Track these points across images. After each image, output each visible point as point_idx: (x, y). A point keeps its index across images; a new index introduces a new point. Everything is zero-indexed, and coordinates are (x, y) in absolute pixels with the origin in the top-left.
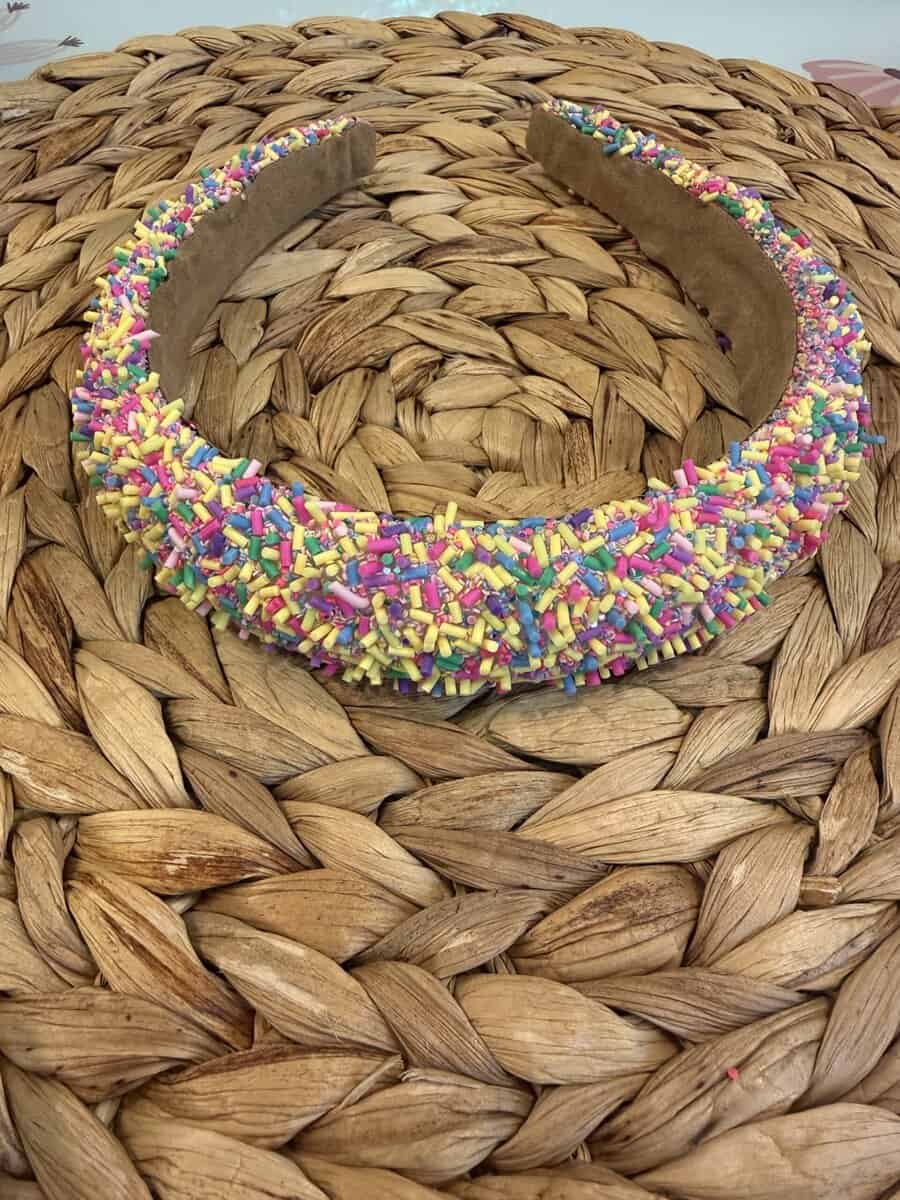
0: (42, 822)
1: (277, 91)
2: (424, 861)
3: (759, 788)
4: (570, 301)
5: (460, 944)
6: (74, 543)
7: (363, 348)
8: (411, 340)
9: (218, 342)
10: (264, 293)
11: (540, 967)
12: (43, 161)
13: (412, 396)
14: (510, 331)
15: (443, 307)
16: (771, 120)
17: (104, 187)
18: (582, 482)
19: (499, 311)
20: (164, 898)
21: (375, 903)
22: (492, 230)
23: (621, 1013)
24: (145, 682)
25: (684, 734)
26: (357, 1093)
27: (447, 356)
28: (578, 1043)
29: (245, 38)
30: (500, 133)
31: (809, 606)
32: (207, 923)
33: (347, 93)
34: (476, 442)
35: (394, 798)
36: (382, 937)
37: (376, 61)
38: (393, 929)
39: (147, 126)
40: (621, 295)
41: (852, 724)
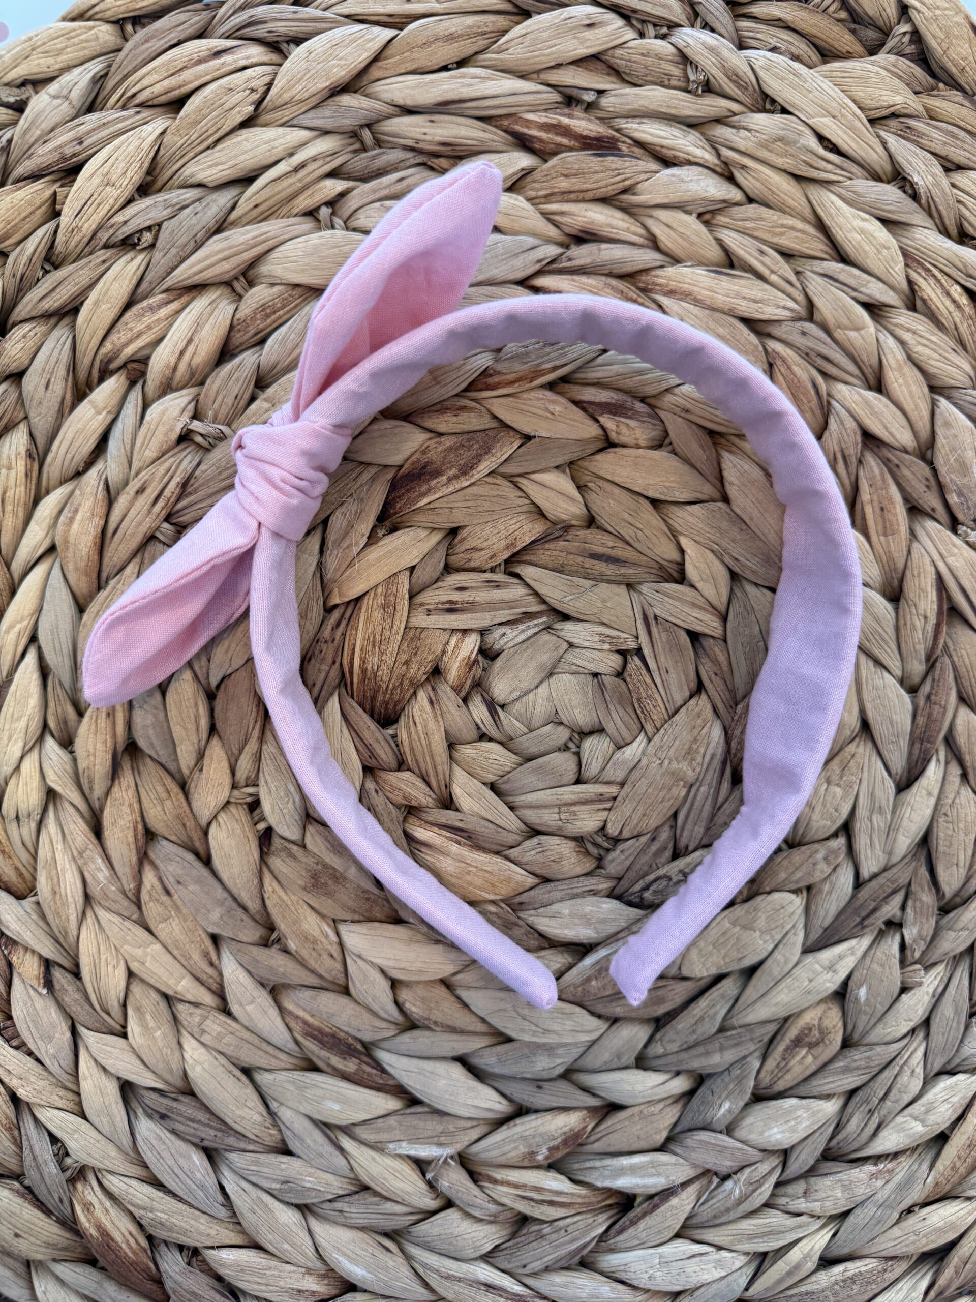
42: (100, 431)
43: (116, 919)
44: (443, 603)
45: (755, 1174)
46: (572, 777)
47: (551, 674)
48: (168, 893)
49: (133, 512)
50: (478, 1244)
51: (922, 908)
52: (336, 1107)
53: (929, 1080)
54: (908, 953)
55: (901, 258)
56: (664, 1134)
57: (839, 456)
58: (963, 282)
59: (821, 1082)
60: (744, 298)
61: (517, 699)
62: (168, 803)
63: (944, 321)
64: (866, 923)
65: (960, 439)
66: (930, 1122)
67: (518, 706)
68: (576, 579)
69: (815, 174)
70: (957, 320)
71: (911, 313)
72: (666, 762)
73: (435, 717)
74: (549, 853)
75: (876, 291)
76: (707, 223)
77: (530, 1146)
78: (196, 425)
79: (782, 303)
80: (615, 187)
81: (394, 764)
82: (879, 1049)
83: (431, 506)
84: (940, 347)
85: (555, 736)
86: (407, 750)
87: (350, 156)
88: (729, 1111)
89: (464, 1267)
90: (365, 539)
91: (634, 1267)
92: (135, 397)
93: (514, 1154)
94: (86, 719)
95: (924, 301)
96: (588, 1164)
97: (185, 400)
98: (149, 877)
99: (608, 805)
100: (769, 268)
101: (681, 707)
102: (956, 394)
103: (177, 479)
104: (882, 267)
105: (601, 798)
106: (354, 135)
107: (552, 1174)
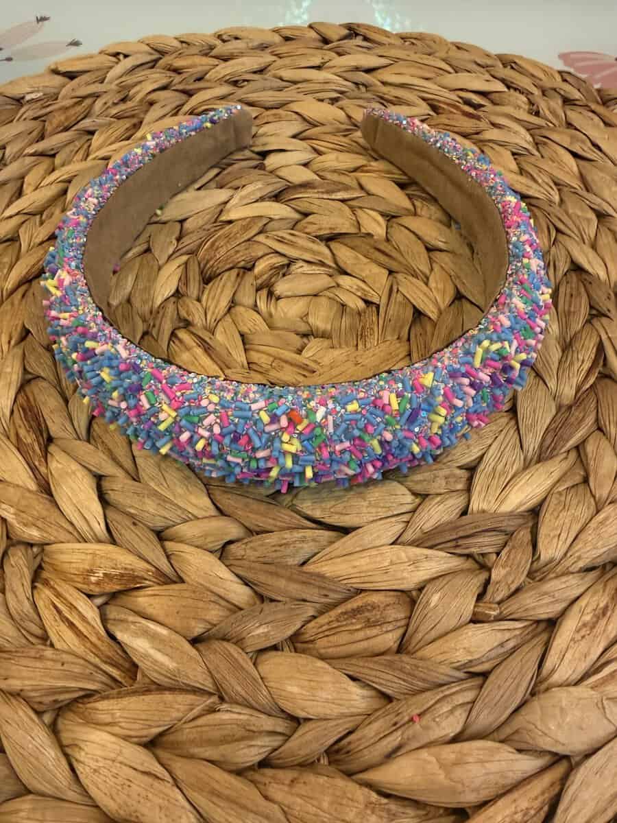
0: (22, 548)
1: (200, 79)
2: (246, 582)
3: (457, 546)
4: (375, 225)
5: (260, 632)
6: (52, 378)
7: (238, 255)
8: (270, 251)
9: (148, 250)
10: (180, 218)
11: (309, 649)
12: (49, 128)
13: (267, 288)
14: (333, 245)
15: (292, 229)
16: (525, 99)
17: (86, 146)
18: (368, 345)
19: (328, 232)
20: (90, 596)
21: (212, 605)
22: (329, 176)
23: (353, 679)
24: (87, 465)
25: (414, 511)
26: (191, 715)
27: (292, 261)
28: (324, 695)
29: (182, 42)
30: (342, 109)
31: (504, 431)
32: (113, 612)
33: (244, 81)
34: (304, 318)
35: (230, 542)
36: (215, 625)
37: (267, 58)
38: (221, 621)
39: (115, 104)
40: (408, 221)
41: (522, 509)
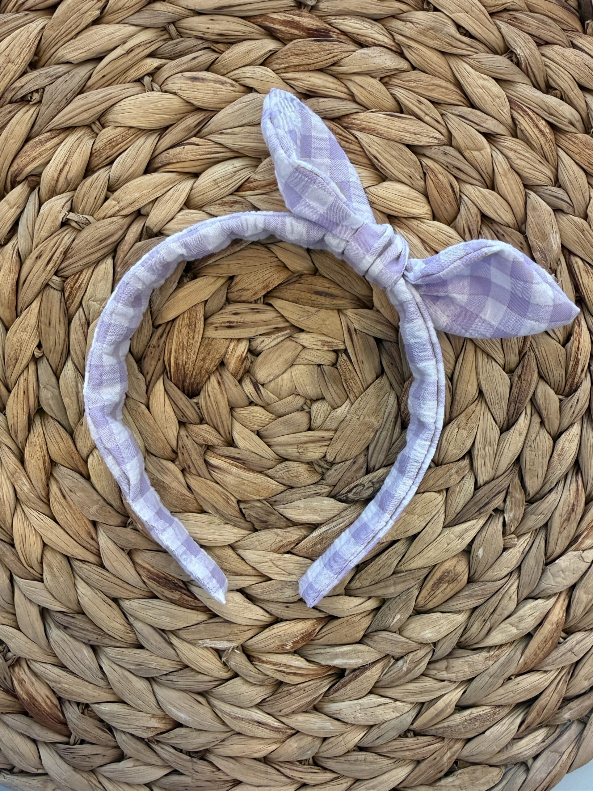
42: (13, 219)
43: (35, 513)
44: (225, 323)
45: (416, 657)
46: (306, 427)
47: (292, 365)
48: (64, 497)
49: (34, 270)
50: (253, 698)
51: (516, 501)
52: (168, 620)
53: (520, 603)
54: (507, 528)
55: (508, 104)
56: (362, 633)
57: (466, 229)
58: (547, 118)
59: (455, 603)
60: (408, 132)
61: (271, 381)
62: (62, 444)
63: (534, 144)
64: (482, 511)
65: (543, 217)
66: (521, 628)
67: (272, 384)
68: (307, 308)
69: (454, 51)
70: (542, 142)
71: (513, 139)
72: (362, 417)
73: (222, 392)
74: (292, 472)
75: (491, 125)
76: (385, 84)
77: (282, 641)
78: (72, 216)
79: (432, 135)
80: (327, 61)
81: (198, 420)
82: (490, 584)
83: (217, 263)
84: (531, 160)
85: (295, 403)
86: (205, 412)
87: (162, 43)
88: (400, 620)
89: (245, 712)
90: (176, 284)
91: (345, 711)
92: (34, 198)
93: (272, 645)
94: (12, 394)
95: (522, 131)
96: (317, 651)
97: (65, 200)
98: (54, 488)
99: (327, 443)
100: (424, 112)
101: (371, 384)
102: (541, 189)
103: (61, 249)
104: (496, 110)
105: (323, 439)
106: (164, 29)
107: (297, 657)
